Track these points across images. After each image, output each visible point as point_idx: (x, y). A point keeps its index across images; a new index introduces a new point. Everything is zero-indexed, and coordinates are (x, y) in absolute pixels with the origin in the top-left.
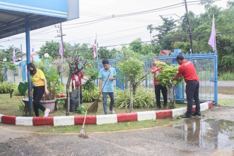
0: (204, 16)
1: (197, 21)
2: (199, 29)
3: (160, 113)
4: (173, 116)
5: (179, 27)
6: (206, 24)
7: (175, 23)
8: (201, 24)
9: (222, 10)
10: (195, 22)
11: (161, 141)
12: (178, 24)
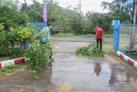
0: (32, 6)
1: (29, 8)
2: (30, 12)
3: (17, 60)
4: (25, 61)
5: (20, 10)
6: (33, 9)
7: (18, 8)
8: (31, 10)
9: (41, 4)
10: (28, 8)
11: (22, 84)
12: (19, 9)
